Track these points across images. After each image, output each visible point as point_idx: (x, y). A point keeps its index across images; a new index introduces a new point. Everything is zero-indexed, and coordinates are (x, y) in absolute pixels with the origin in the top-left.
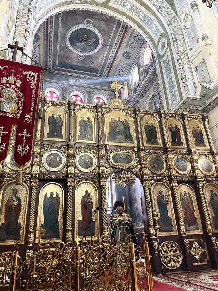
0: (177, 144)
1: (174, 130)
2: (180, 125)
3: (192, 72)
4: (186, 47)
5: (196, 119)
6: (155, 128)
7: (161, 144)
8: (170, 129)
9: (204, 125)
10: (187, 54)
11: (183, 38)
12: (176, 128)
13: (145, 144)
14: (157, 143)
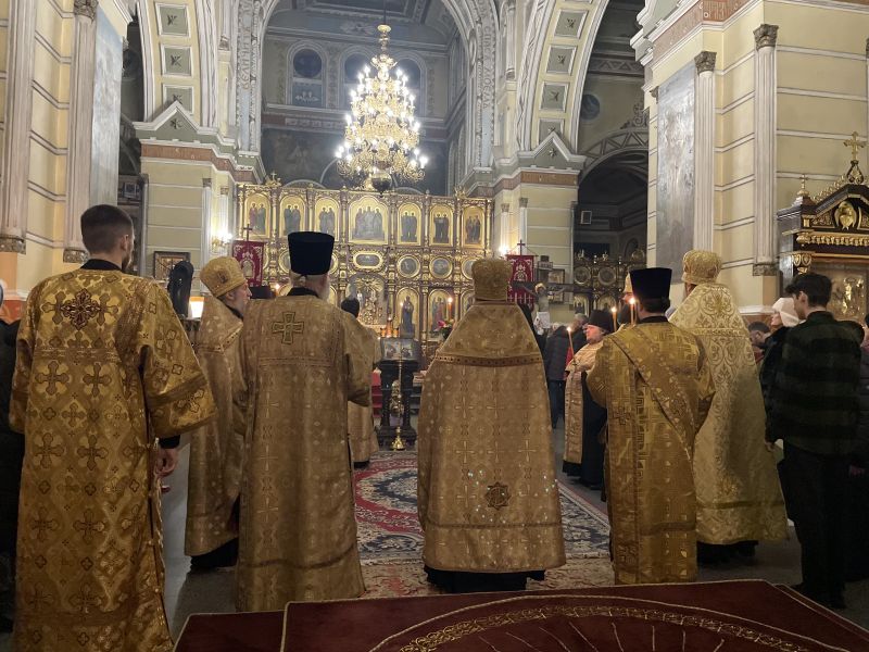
0: (441, 242)
1: (441, 221)
2: (450, 215)
3: (493, 122)
4: (494, 73)
5: (476, 205)
6: (415, 220)
7: (419, 243)
8: (436, 221)
9: (486, 214)
10: (494, 87)
11: (494, 53)
12: (446, 219)
13: (399, 242)
14: (415, 240)
